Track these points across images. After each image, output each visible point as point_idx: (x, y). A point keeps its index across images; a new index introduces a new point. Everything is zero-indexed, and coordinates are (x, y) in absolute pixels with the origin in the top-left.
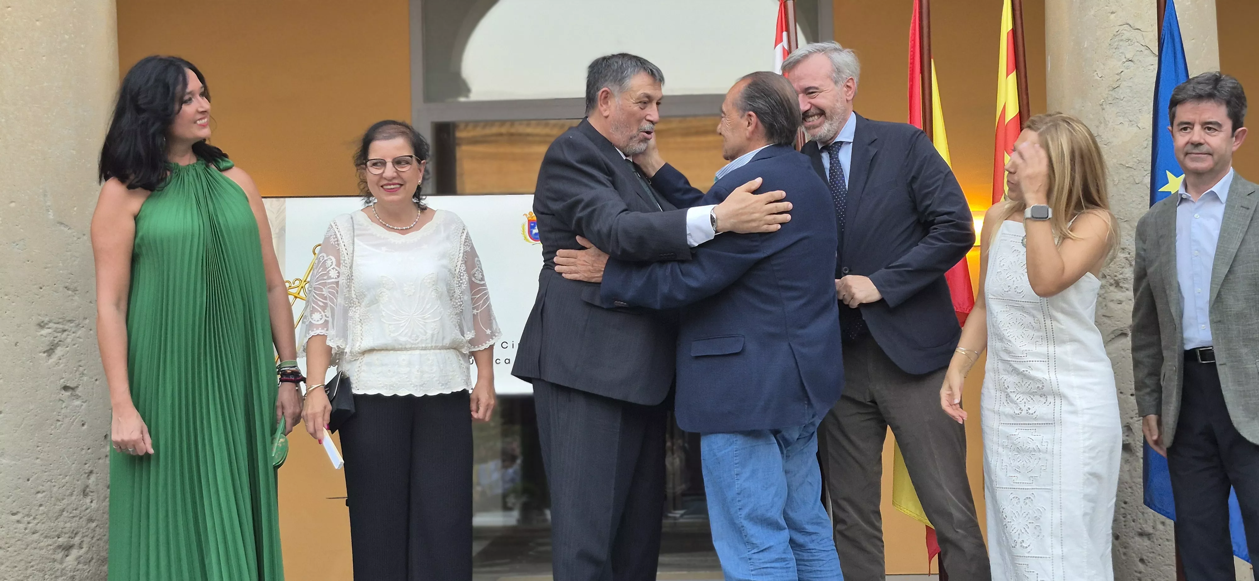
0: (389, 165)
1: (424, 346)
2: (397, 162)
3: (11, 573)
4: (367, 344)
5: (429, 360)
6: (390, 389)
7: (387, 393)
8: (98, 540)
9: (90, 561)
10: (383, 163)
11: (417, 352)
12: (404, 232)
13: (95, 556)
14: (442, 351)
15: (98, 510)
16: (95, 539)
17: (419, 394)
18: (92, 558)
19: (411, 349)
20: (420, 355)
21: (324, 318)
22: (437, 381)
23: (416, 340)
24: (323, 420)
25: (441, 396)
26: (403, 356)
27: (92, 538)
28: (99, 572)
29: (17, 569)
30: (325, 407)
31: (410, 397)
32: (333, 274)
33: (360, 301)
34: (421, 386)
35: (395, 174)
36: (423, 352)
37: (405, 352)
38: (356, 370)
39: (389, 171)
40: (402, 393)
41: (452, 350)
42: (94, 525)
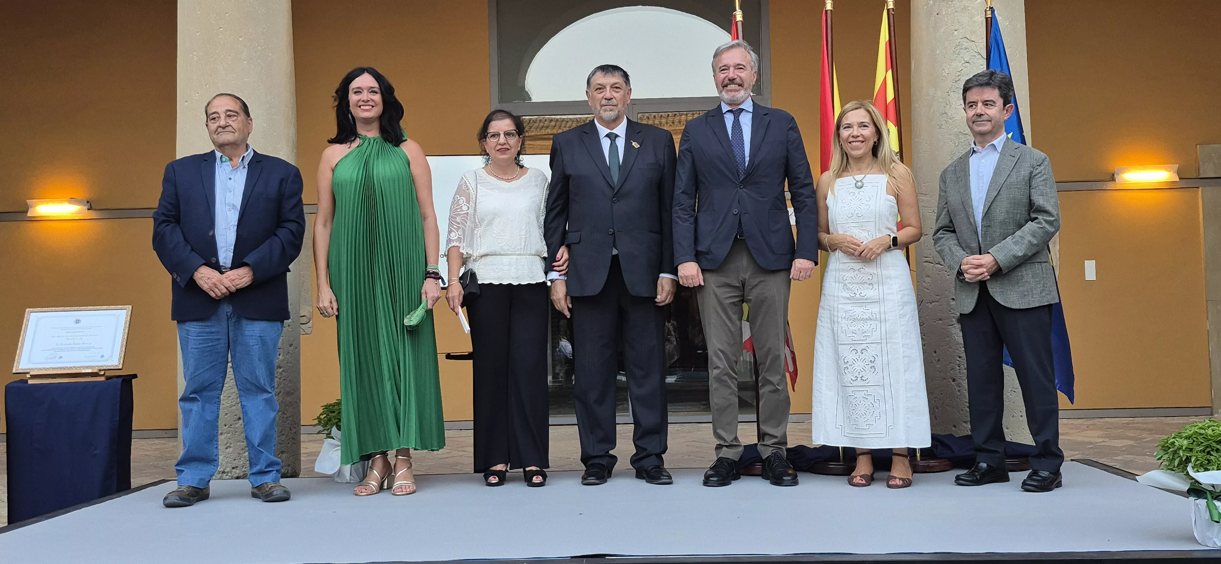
0: (502, 136)
1: (519, 253)
2: (507, 134)
3: (227, 401)
4: (482, 251)
5: (522, 262)
6: (497, 280)
7: (496, 282)
8: (284, 380)
9: (279, 394)
10: (498, 135)
11: (515, 257)
12: (508, 180)
13: (282, 390)
14: (531, 257)
15: (284, 360)
16: (282, 379)
17: (515, 283)
18: (280, 392)
19: (511, 255)
20: (517, 258)
21: (458, 236)
22: (527, 275)
23: (515, 249)
24: (459, 300)
25: (529, 285)
26: (505, 259)
27: (280, 379)
28: (285, 401)
29: (231, 398)
30: (460, 292)
31: (510, 285)
32: (465, 208)
33: (481, 224)
34: (517, 278)
35: (506, 142)
36: (518, 257)
37: (507, 257)
38: (477, 268)
39: (502, 139)
40: (505, 283)
41: (537, 256)
42: (281, 370)
